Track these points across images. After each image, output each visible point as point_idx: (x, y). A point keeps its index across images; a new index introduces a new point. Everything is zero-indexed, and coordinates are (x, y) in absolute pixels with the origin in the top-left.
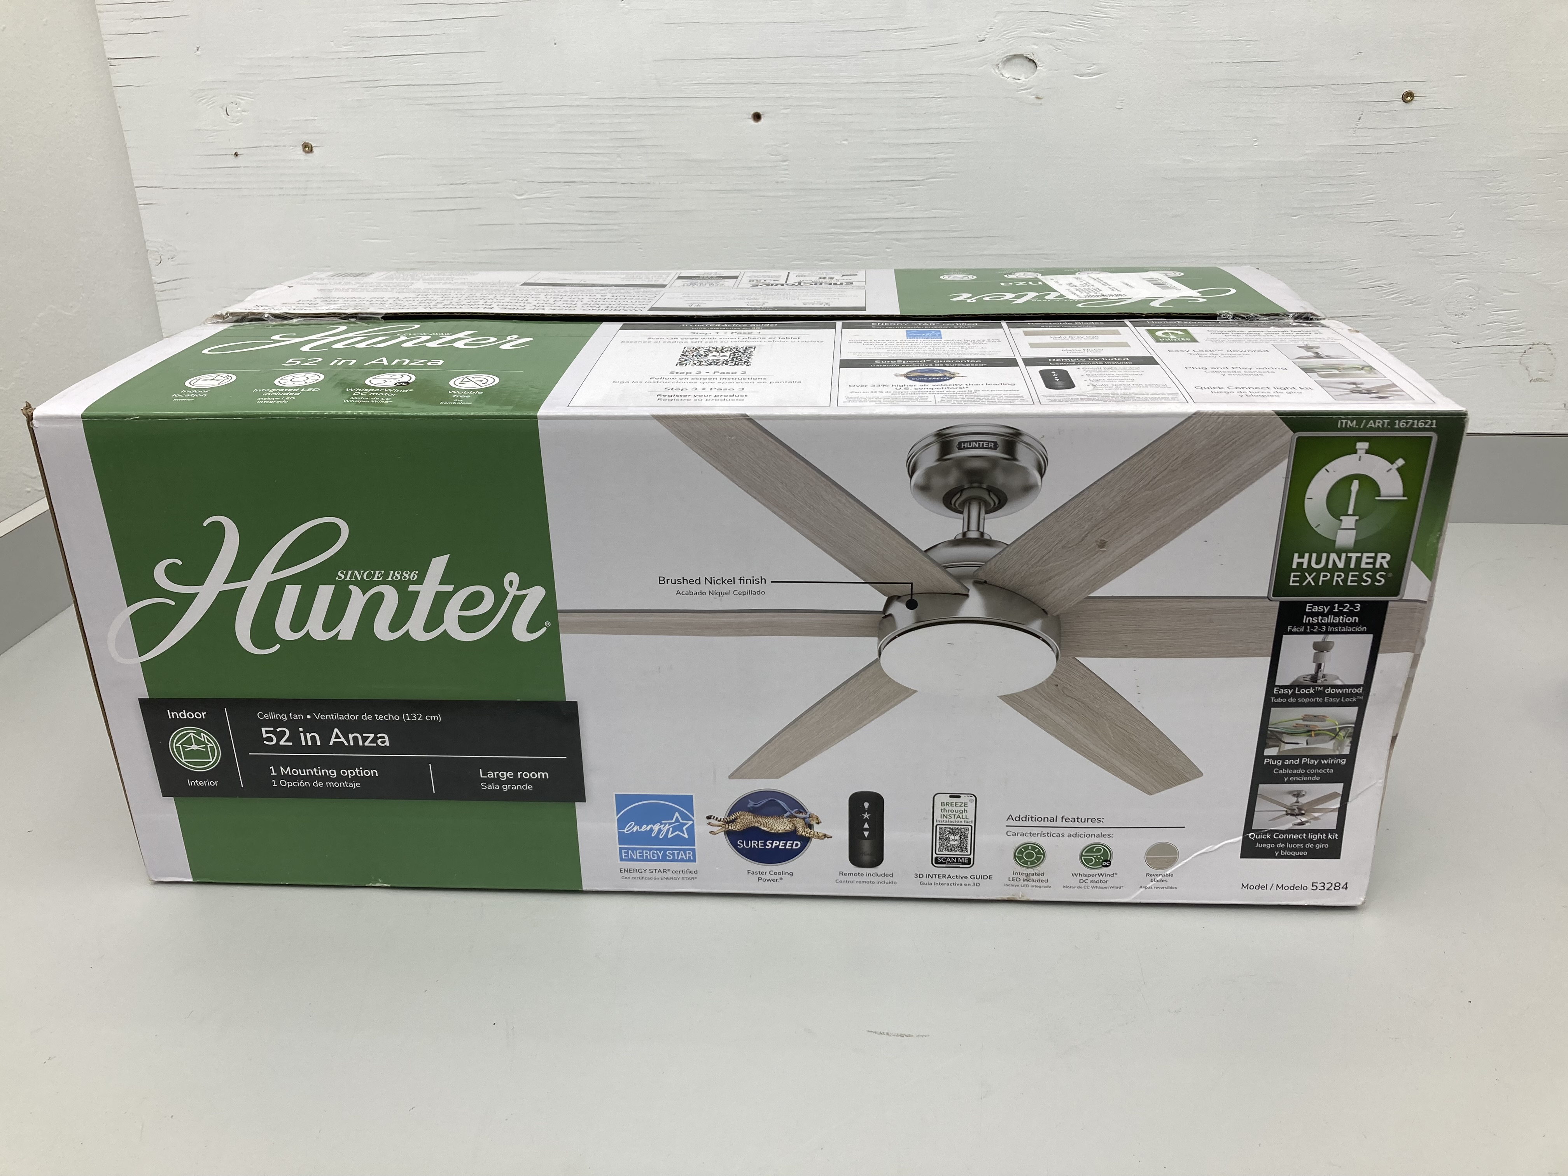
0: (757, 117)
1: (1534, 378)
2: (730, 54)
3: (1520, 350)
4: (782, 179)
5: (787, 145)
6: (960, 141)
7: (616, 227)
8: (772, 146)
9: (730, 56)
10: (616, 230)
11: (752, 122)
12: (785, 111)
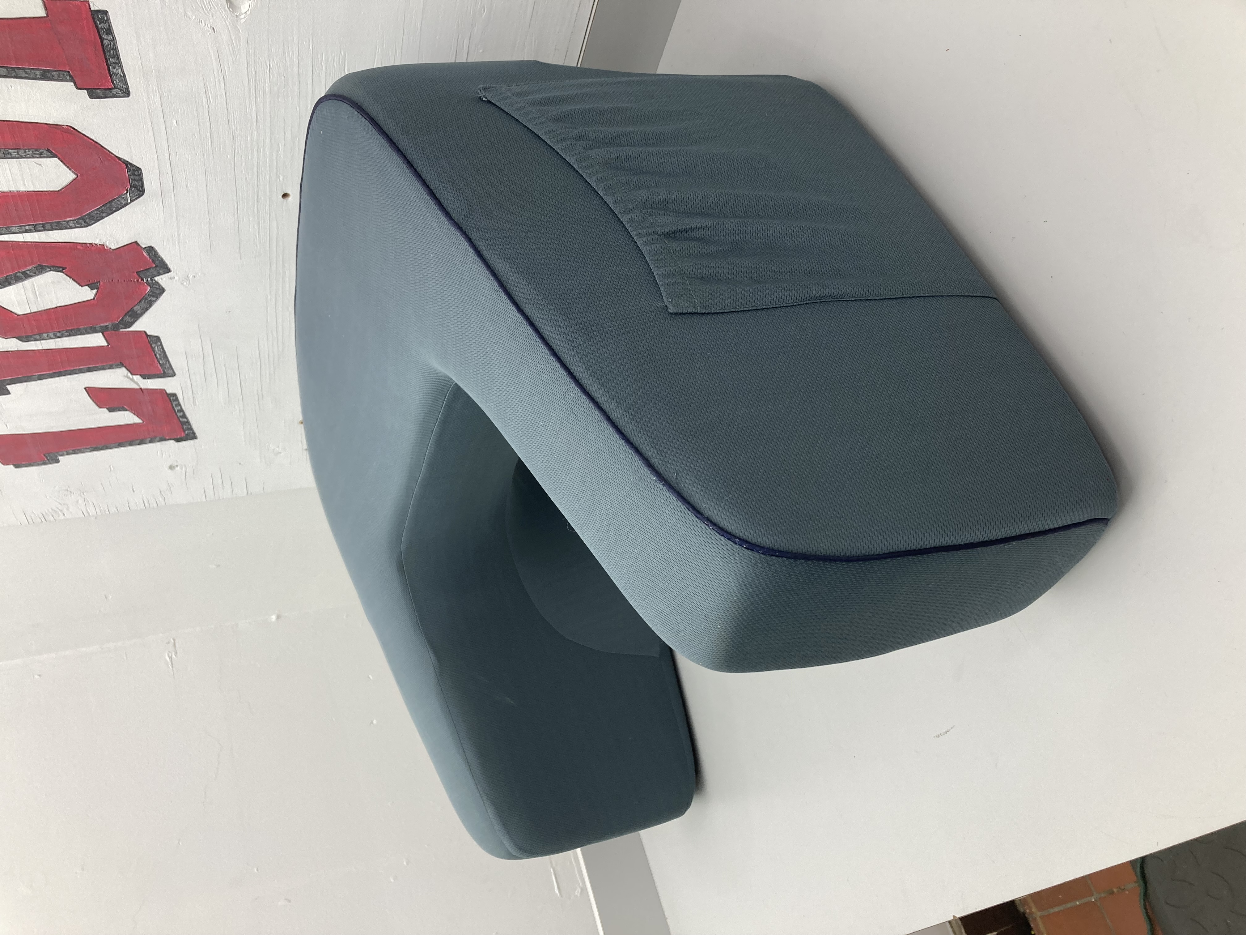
0: (286, 196)
2: (234, 214)
6: (311, 48)
9: (236, 213)
11: (290, 199)
12: (281, 178)
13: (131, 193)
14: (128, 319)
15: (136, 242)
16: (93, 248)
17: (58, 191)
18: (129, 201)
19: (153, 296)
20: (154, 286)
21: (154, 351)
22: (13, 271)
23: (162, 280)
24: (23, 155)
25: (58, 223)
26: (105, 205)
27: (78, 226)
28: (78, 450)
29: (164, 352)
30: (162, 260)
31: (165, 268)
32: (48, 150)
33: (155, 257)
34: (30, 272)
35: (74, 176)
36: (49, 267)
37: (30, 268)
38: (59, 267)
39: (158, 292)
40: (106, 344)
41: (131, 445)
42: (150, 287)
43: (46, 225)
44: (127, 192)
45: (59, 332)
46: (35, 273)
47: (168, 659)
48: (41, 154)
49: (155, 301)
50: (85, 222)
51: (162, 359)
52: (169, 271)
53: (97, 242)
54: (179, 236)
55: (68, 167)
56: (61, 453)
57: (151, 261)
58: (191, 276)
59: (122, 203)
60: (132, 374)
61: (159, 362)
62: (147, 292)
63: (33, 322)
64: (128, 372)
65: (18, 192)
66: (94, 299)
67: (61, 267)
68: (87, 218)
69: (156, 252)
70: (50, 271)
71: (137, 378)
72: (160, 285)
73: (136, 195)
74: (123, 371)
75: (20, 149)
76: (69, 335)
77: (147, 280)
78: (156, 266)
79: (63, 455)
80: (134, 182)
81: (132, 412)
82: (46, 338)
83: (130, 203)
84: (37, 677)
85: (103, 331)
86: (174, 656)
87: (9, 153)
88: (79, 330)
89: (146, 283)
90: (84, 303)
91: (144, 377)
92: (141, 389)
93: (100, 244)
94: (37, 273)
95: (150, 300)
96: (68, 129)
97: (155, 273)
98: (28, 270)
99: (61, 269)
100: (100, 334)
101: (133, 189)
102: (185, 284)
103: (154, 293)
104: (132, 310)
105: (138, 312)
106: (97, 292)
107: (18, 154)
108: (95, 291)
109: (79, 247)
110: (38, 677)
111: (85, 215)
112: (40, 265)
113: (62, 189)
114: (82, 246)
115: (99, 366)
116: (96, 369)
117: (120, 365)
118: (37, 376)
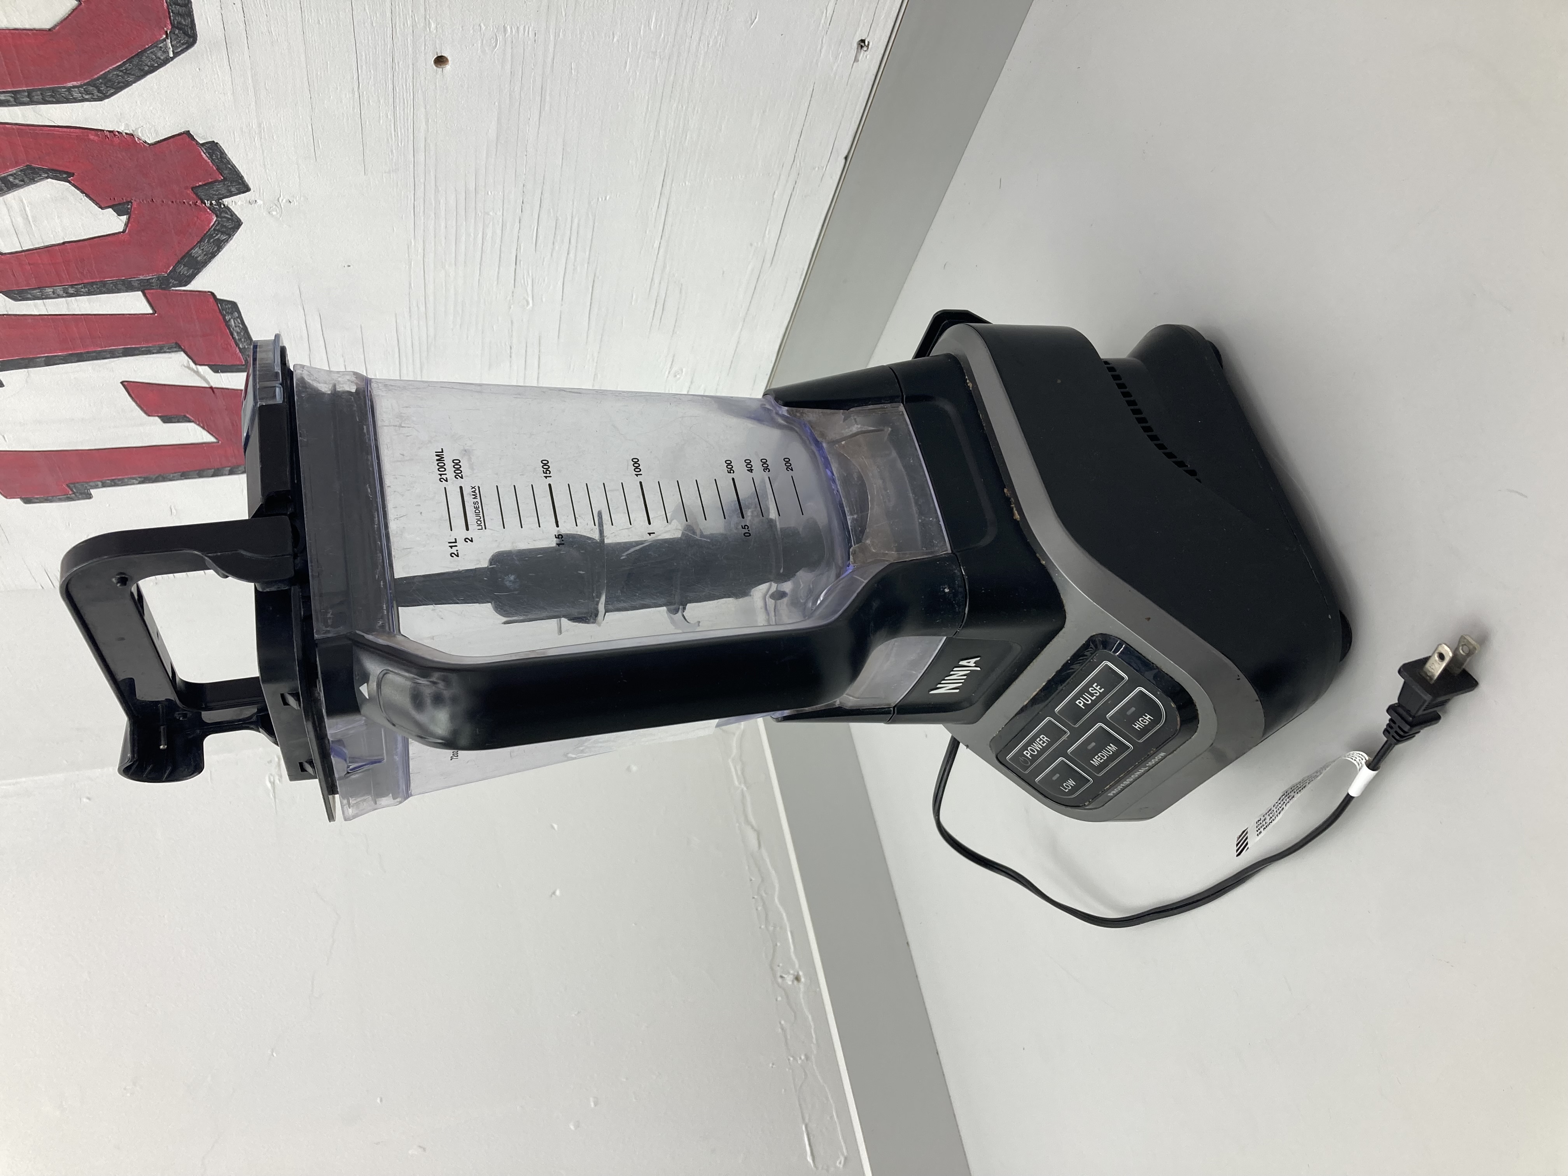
0: (440, 61)
2: (353, 90)
4: (530, 35)
5: (482, 25)
7: (576, 221)
8: (482, 44)
9: (356, 89)
10: (579, 220)
11: (448, 67)
12: (433, 26)
13: (173, 39)
14: (183, 270)
15: (188, 133)
16: (116, 140)
17: (48, 30)
18: (171, 55)
19: (223, 233)
20: (223, 215)
21: (229, 327)
23: (236, 204)
25: (53, 90)
26: (130, 60)
27: (87, 97)
28: (119, 480)
29: (245, 328)
30: (234, 167)
31: (239, 184)
33: (222, 161)
34: (15, 178)
35: (75, 3)
36: (44, 171)
37: (13, 171)
38: (61, 172)
39: (230, 225)
40: (151, 311)
41: (200, 476)
42: (217, 216)
43: (34, 94)
44: (167, 37)
45: (72, 286)
46: (23, 181)
47: (269, 785)
49: (227, 241)
50: (99, 91)
51: (243, 340)
52: (247, 189)
53: (122, 128)
54: (260, 125)
56: (91, 484)
57: (215, 168)
58: (284, 201)
59: (159, 58)
60: (196, 364)
61: (237, 345)
62: (212, 224)
63: (28, 267)
64: (190, 360)
66: (124, 232)
67: (67, 174)
68: (101, 83)
69: (222, 153)
70: (47, 178)
71: (205, 370)
72: (233, 214)
73: (183, 44)
74: (181, 357)
76: (89, 293)
77: (211, 204)
78: (225, 179)
79: (96, 487)
80: (179, 19)
81: (199, 425)
82: (52, 295)
83: (172, 59)
84: (85, 800)
85: (144, 288)
86: (277, 781)
88: (104, 284)
89: (210, 209)
90: (109, 238)
91: (216, 369)
92: (211, 388)
93: (126, 133)
94: (27, 180)
95: (218, 239)
97: (224, 191)
98: (11, 175)
99: (65, 176)
100: (140, 293)
101: (177, 31)
102: (274, 213)
103: (223, 226)
104: (188, 254)
105: (199, 259)
106: (129, 219)
108: (124, 218)
109: (92, 137)
110: (88, 801)
111: (98, 79)
112: (29, 167)
113: (56, 26)
114: (98, 135)
115: (142, 347)
116: (137, 352)
117: (175, 347)
118: (43, 359)
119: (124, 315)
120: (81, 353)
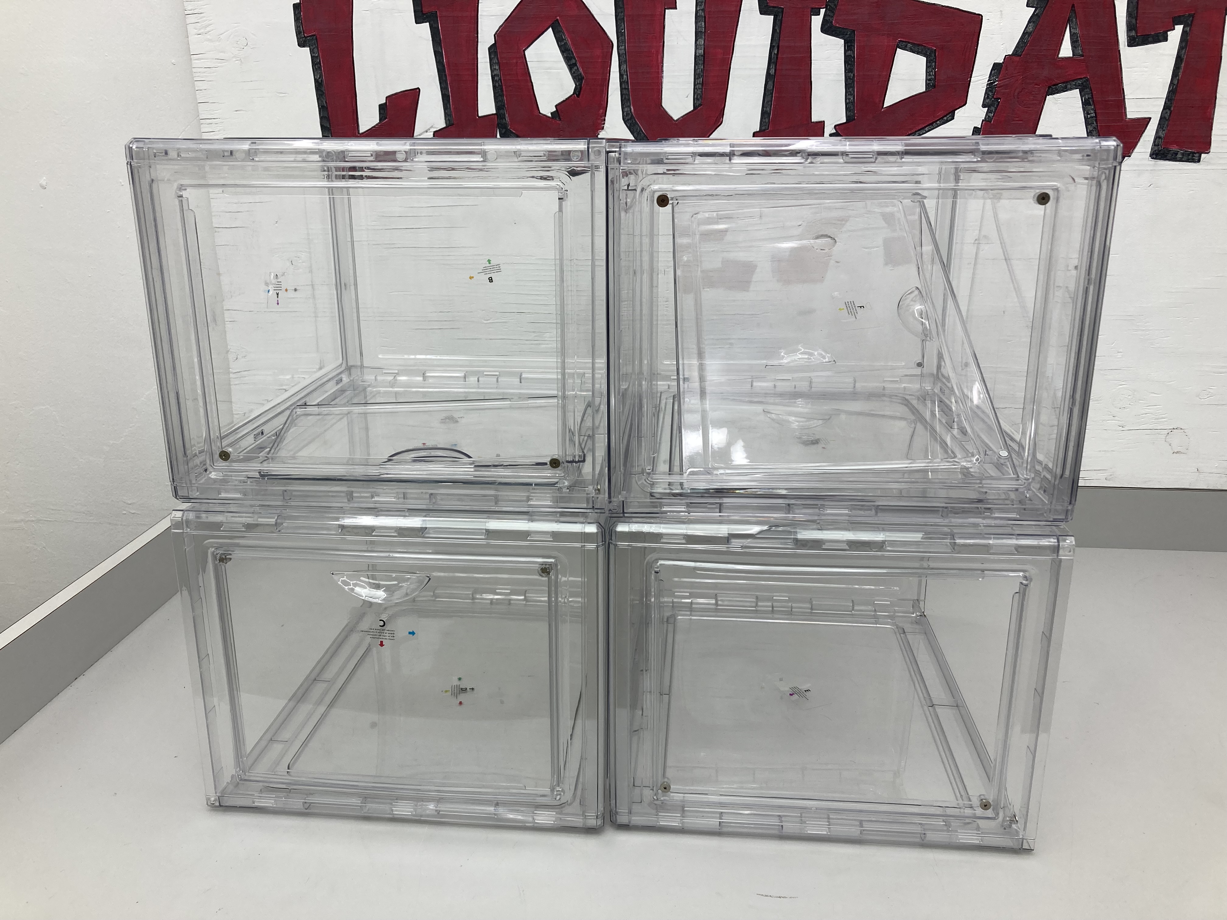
1: (1176, 451)
3: (1166, 432)
16: (599, 121)
17: (662, 106)
22: (577, 57)
24: (697, 87)
25: (629, 99)
27: (625, 114)
28: (320, 68)
32: (700, 105)
34: (575, 70)
35: (675, 119)
36: (580, 85)
37: (581, 70)
38: (580, 92)
40: (480, 115)
41: (321, 118)
46: (574, 73)
48: (697, 99)
50: (628, 120)
53: (607, 123)
55: (684, 116)
56: (316, 50)
60: (435, 132)
63: (515, 61)
64: (438, 129)
65: (662, 77)
66: (540, 113)
67: (579, 94)
68: (632, 121)
70: (576, 85)
71: (430, 136)
74: (441, 124)
75: (702, 85)
76: (494, 87)
79: (312, 52)
81: (377, 125)
82: (492, 67)
85: (499, 115)
87: (700, 78)
90: (535, 105)
93: (604, 125)
94: (575, 75)
96: (719, 121)
98: (578, 69)
99: (577, 94)
100: (494, 112)
106: (549, 117)
107: (698, 84)
108: (550, 115)
109: (601, 111)
111: (635, 121)
112: (582, 78)
113: (664, 108)
114: (602, 113)
115: (450, 105)
116: (446, 101)
117: (450, 123)
118: (440, 51)
119: (477, 100)
120: (445, 71)
